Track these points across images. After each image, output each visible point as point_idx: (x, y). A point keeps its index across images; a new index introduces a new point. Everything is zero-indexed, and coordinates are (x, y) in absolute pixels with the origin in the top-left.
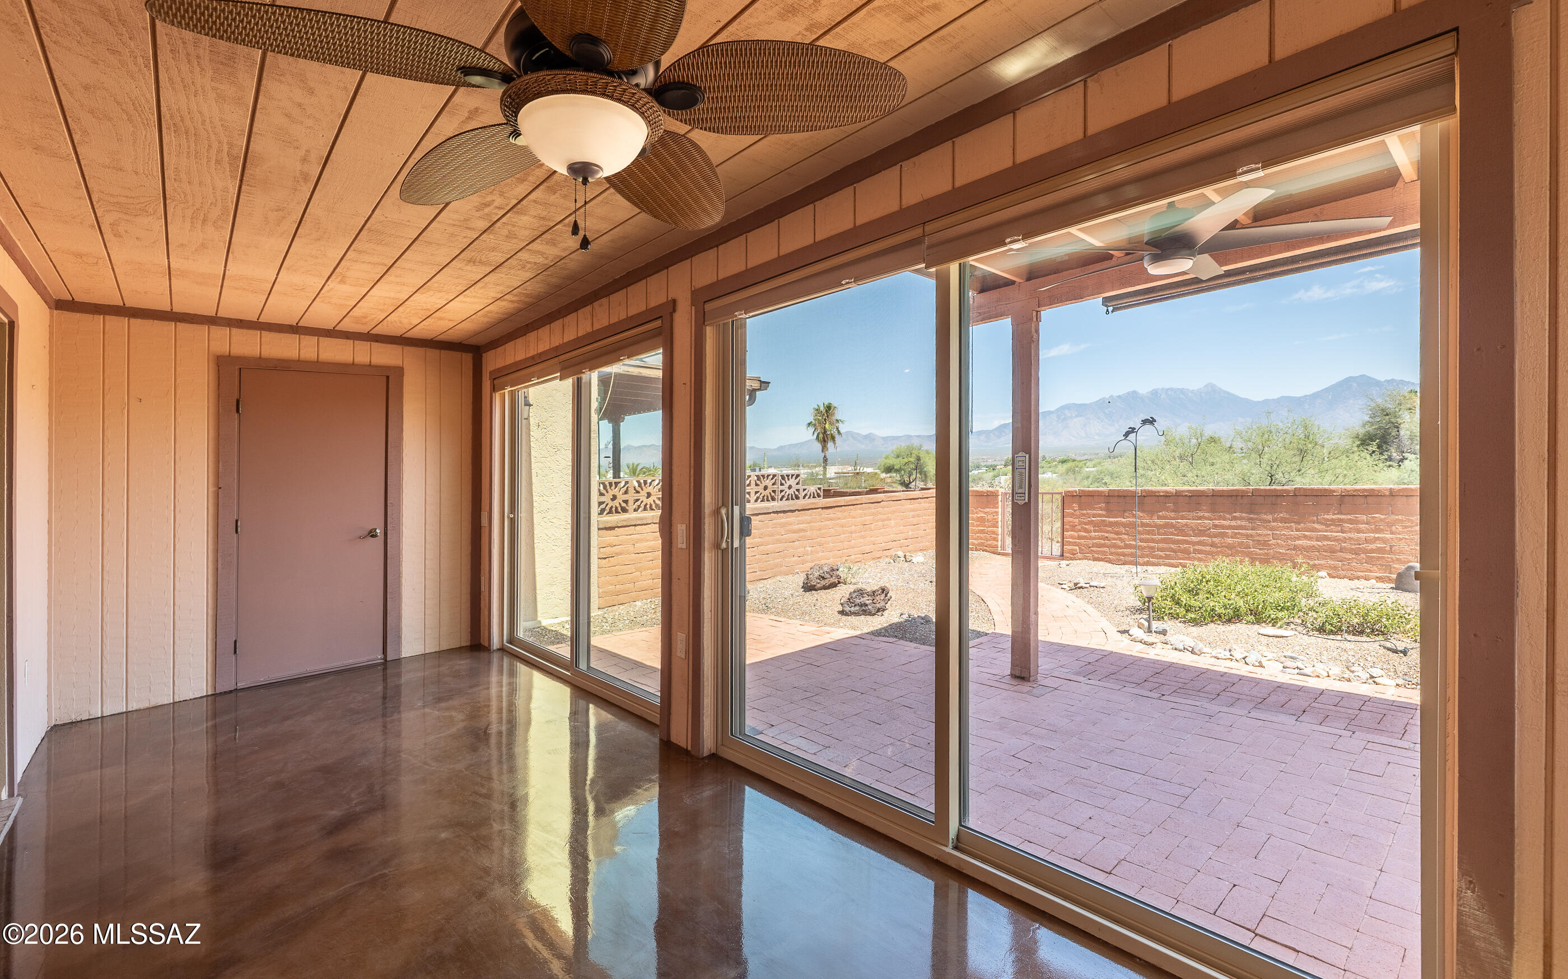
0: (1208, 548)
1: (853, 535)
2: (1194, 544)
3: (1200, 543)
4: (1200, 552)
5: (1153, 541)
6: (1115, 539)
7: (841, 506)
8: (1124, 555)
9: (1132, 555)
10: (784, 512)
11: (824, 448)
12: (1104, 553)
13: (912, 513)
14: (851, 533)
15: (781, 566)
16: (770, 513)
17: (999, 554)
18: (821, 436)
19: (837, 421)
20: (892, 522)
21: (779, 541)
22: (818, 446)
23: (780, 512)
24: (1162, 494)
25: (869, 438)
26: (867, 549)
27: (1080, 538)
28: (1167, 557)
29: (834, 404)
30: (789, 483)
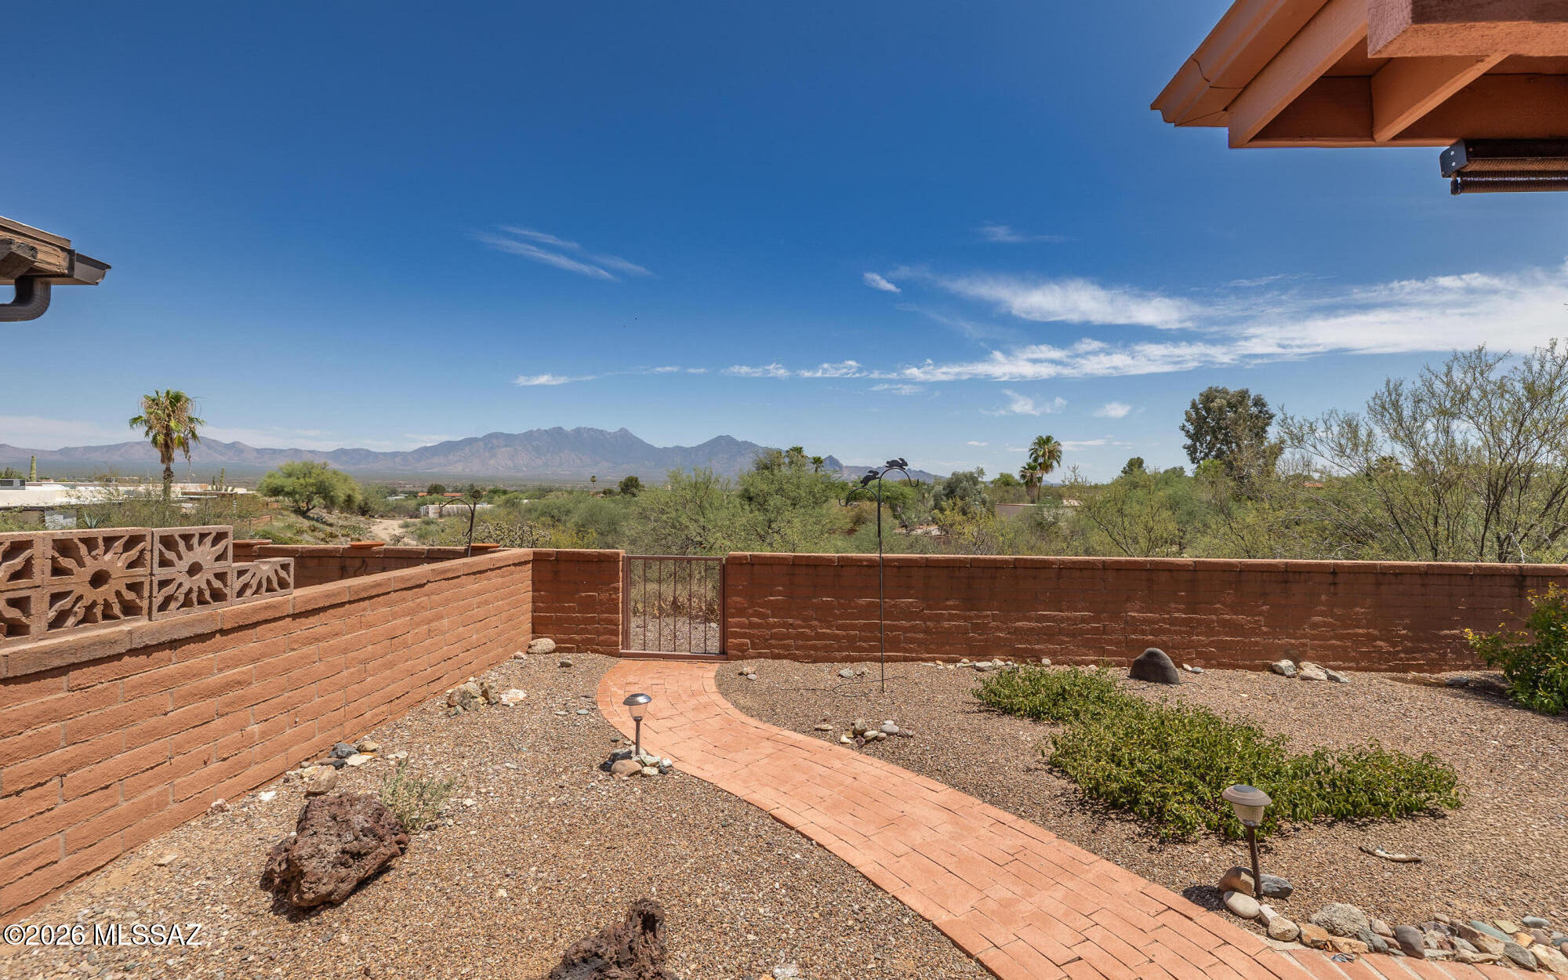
0: (921, 636)
1: (369, 666)
2: (905, 630)
3: (913, 629)
4: (912, 641)
5: (853, 627)
6: (803, 627)
7: (342, 604)
8: (815, 648)
9: (826, 648)
10: (174, 644)
11: (167, 458)
12: (787, 647)
13: (477, 599)
14: (365, 662)
15: (161, 806)
16: (118, 657)
17: (621, 656)
18: (161, 438)
19: (191, 420)
20: (445, 622)
21: (154, 734)
22: (157, 454)
23: (161, 646)
24: (865, 563)
25: (233, 446)
26: (395, 688)
27: (752, 625)
28: (872, 649)
29: (186, 392)
30: (189, 558)
